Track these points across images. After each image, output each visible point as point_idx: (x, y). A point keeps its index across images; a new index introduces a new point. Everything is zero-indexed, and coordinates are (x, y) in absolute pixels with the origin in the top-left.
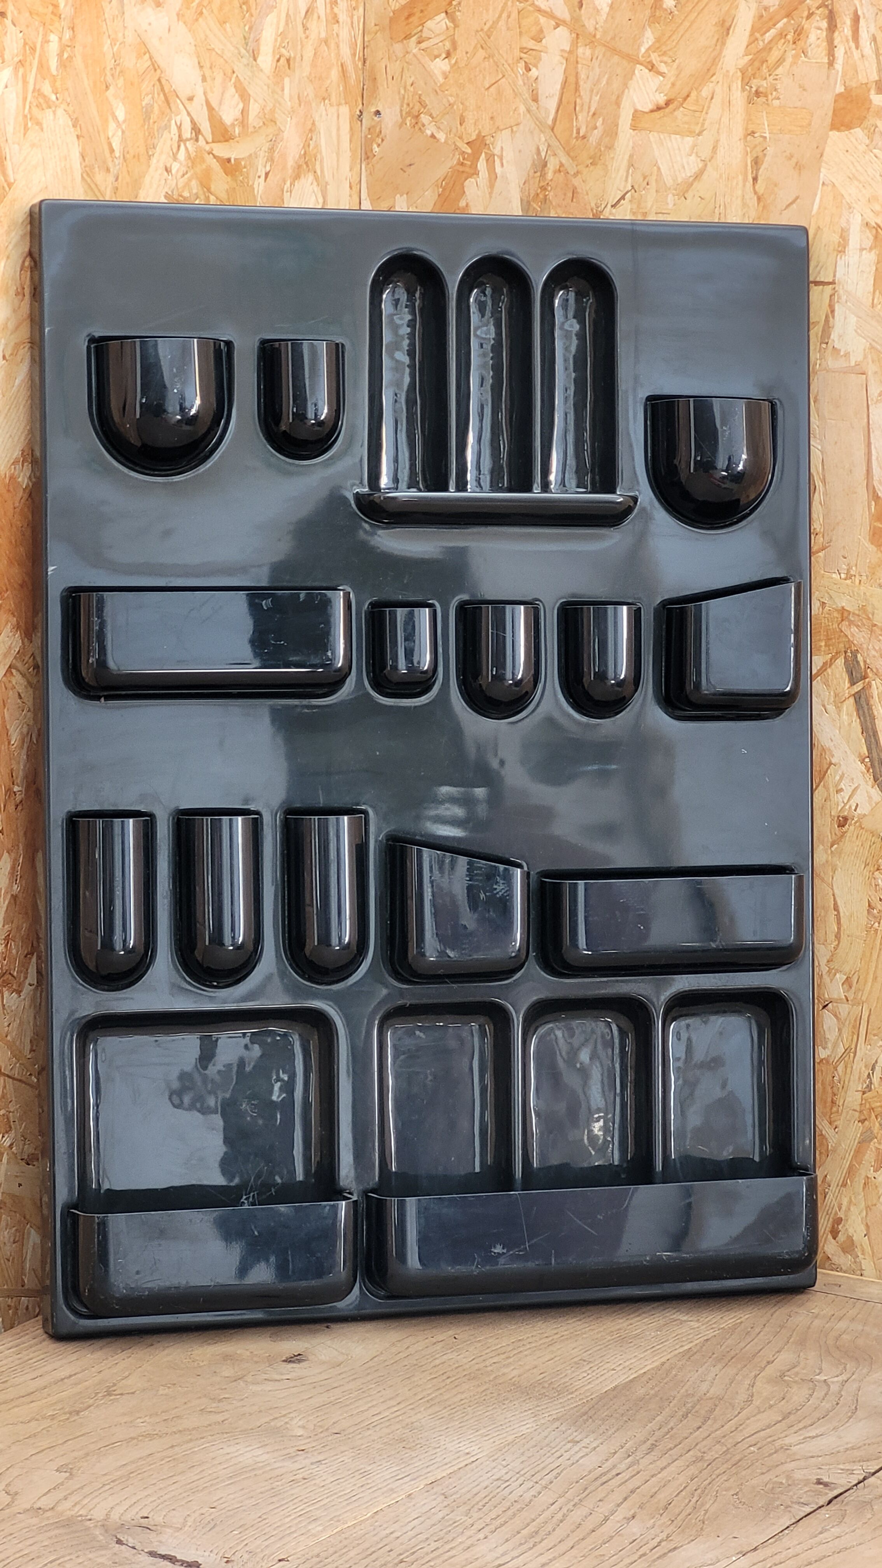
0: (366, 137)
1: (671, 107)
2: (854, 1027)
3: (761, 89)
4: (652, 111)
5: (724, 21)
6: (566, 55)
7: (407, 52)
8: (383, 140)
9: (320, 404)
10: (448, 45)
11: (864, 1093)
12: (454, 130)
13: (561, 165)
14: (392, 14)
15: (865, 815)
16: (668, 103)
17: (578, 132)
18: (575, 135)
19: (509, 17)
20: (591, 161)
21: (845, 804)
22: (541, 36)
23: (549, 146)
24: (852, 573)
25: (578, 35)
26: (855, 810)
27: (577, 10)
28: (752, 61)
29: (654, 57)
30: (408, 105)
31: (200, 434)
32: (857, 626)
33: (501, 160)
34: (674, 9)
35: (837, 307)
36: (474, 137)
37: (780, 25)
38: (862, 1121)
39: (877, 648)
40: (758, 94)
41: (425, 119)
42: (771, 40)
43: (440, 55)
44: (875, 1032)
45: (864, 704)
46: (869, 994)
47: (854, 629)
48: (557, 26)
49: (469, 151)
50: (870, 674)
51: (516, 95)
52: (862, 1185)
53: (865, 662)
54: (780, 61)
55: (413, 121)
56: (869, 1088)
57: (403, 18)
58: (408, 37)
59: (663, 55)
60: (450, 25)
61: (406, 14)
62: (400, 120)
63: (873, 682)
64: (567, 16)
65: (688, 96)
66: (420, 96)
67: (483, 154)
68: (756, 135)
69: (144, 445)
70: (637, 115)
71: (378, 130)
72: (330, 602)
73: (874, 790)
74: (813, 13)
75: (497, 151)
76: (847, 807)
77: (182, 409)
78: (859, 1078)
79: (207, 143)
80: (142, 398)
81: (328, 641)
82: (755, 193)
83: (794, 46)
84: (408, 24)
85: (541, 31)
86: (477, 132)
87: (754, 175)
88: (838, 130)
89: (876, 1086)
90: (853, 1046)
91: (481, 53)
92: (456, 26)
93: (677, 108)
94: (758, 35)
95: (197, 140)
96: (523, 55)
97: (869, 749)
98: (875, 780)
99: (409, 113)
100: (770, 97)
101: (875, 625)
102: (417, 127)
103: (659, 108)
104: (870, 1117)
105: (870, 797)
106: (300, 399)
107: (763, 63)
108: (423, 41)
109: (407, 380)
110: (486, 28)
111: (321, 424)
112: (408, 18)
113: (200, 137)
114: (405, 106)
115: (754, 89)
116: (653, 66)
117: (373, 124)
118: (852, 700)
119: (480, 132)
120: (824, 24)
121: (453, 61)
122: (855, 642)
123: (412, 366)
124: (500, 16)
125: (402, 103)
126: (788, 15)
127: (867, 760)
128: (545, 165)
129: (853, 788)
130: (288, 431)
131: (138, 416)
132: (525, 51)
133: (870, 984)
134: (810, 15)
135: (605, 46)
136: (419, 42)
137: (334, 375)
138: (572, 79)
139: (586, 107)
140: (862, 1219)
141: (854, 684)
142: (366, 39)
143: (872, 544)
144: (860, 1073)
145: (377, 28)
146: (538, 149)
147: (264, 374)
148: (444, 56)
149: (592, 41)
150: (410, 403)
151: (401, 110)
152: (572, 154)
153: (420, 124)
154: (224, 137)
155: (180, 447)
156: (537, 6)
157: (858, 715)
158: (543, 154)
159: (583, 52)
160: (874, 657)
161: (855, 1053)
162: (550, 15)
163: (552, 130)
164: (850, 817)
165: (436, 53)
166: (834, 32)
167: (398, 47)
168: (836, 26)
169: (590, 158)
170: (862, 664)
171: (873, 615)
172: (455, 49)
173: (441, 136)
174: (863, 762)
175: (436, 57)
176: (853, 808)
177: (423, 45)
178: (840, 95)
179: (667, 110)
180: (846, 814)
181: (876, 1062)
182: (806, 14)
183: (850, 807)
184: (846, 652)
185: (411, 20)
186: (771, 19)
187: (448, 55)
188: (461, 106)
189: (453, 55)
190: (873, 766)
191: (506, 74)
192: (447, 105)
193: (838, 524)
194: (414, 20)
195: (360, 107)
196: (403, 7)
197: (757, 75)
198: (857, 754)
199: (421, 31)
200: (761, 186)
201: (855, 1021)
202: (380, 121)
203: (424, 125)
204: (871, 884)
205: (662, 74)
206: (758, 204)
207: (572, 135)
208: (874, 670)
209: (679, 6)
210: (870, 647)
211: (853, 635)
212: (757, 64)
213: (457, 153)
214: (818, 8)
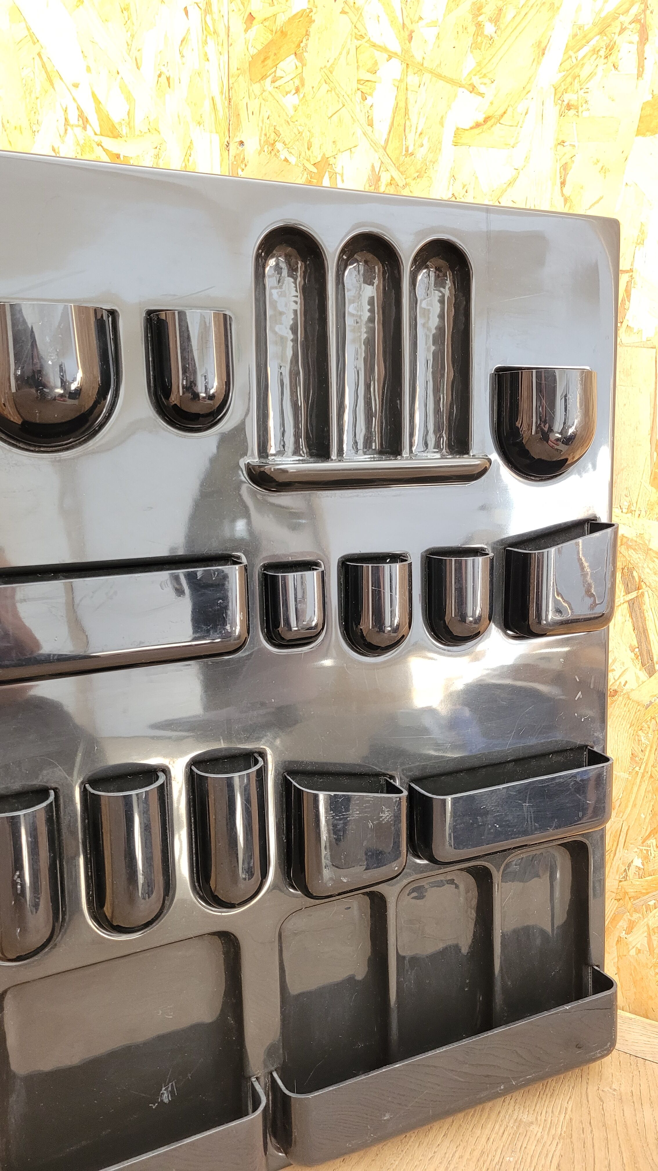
0: (232, 163)
1: (489, 123)
2: (615, 836)
3: (572, 103)
4: (472, 128)
5: (540, 42)
6: (397, 84)
7: (264, 91)
8: (246, 165)
9: (210, 376)
10: (297, 82)
11: (620, 881)
12: (303, 154)
13: (392, 179)
14: (251, 59)
15: (632, 690)
16: (486, 121)
17: (407, 150)
18: (404, 152)
19: (348, 53)
20: (418, 174)
21: (616, 681)
22: (376, 68)
23: (382, 163)
24: (633, 508)
25: (407, 64)
26: (624, 685)
27: (407, 42)
28: (565, 78)
29: (476, 81)
30: (266, 135)
31: (87, 408)
32: (634, 550)
33: (342, 176)
34: (494, 35)
35: (633, 292)
36: (319, 159)
37: (593, 43)
38: (619, 900)
39: (651, 567)
40: (569, 107)
41: (279, 146)
42: (584, 57)
43: (291, 91)
44: (632, 842)
45: (637, 609)
46: (629, 815)
47: (631, 552)
48: (390, 57)
49: (315, 170)
50: (644, 586)
51: (354, 120)
52: (615, 943)
53: (640, 577)
54: (591, 75)
55: (270, 148)
56: (625, 878)
57: (260, 62)
58: (264, 77)
59: (483, 77)
60: (299, 64)
61: (262, 58)
62: (259, 148)
63: (646, 593)
64: (399, 51)
65: (505, 113)
66: (275, 126)
67: (327, 173)
68: (565, 144)
69: (25, 423)
70: (458, 132)
71: (242, 157)
72: (228, 577)
73: (641, 672)
74: (625, 29)
75: (338, 170)
76: (618, 683)
77: (64, 384)
78: (617, 872)
79: (96, 134)
80: (16, 370)
81: (226, 614)
82: (563, 195)
83: (606, 61)
84: (264, 66)
85: (376, 63)
86: (321, 155)
87: (562, 180)
88: (644, 135)
89: (631, 877)
90: (614, 849)
91: (325, 87)
92: (304, 65)
93: (495, 124)
94: (571, 53)
95: (85, 128)
96: (360, 86)
97: (639, 642)
98: (643, 665)
99: (266, 142)
100: (580, 109)
101: (651, 549)
102: (273, 153)
103: (478, 125)
104: (625, 898)
105: (638, 678)
106: (189, 369)
107: (574, 78)
108: (277, 80)
109: (289, 353)
110: (328, 65)
111: (211, 397)
112: (263, 62)
113: (88, 126)
114: (263, 136)
115: (565, 103)
116: (474, 87)
117: (238, 152)
118: (626, 605)
119: (324, 155)
120: (636, 38)
121: (301, 95)
122: (632, 562)
123: (295, 341)
124: (340, 54)
125: (261, 133)
126: (602, 32)
127: (637, 650)
128: (379, 179)
129: (624, 669)
130: (179, 405)
131: (14, 390)
132: (362, 82)
133: (630, 809)
134: (622, 30)
135: (431, 72)
136: (273, 82)
137: (223, 346)
138: (402, 105)
139: (414, 128)
140: (614, 963)
141: (629, 593)
142: (231, 82)
143: (652, 486)
144: (618, 867)
145: (239, 71)
146: (373, 167)
147: (152, 345)
148: (294, 91)
149: (421, 69)
150: (294, 374)
151: (260, 140)
152: (401, 169)
153: (275, 151)
154: (112, 133)
155: (65, 423)
156: (372, 42)
157: (631, 616)
158: (377, 170)
159: (413, 80)
160: (648, 573)
161: (615, 854)
162: (383, 49)
163: (385, 149)
164: (619, 690)
165: (288, 90)
166: (645, 44)
167: (256, 88)
168: (647, 39)
169: (417, 172)
170: (637, 578)
171: (649, 541)
172: (303, 85)
173: (292, 160)
174: (633, 651)
175: (287, 93)
176: (623, 683)
177: (277, 84)
178: (647, 103)
179: (485, 127)
180: (616, 687)
181: (632, 862)
182: (617, 30)
183: (620, 683)
184: (623, 569)
185: (266, 63)
186: (585, 37)
187: (297, 91)
188: (308, 133)
189: (301, 90)
190: (641, 654)
191: (346, 104)
192: (297, 133)
193: (623, 470)
194: (269, 62)
195: (227, 139)
196: (260, 52)
197: (569, 90)
198: (628, 646)
199: (275, 72)
200: (567, 190)
201: (616, 832)
202: (243, 150)
203: (278, 151)
204: (635, 739)
205: (481, 95)
206: (565, 205)
207: (401, 152)
208: (648, 584)
209: (499, 32)
210: (645, 566)
211: (630, 556)
212: (569, 79)
213: (305, 173)
214: (630, 23)
